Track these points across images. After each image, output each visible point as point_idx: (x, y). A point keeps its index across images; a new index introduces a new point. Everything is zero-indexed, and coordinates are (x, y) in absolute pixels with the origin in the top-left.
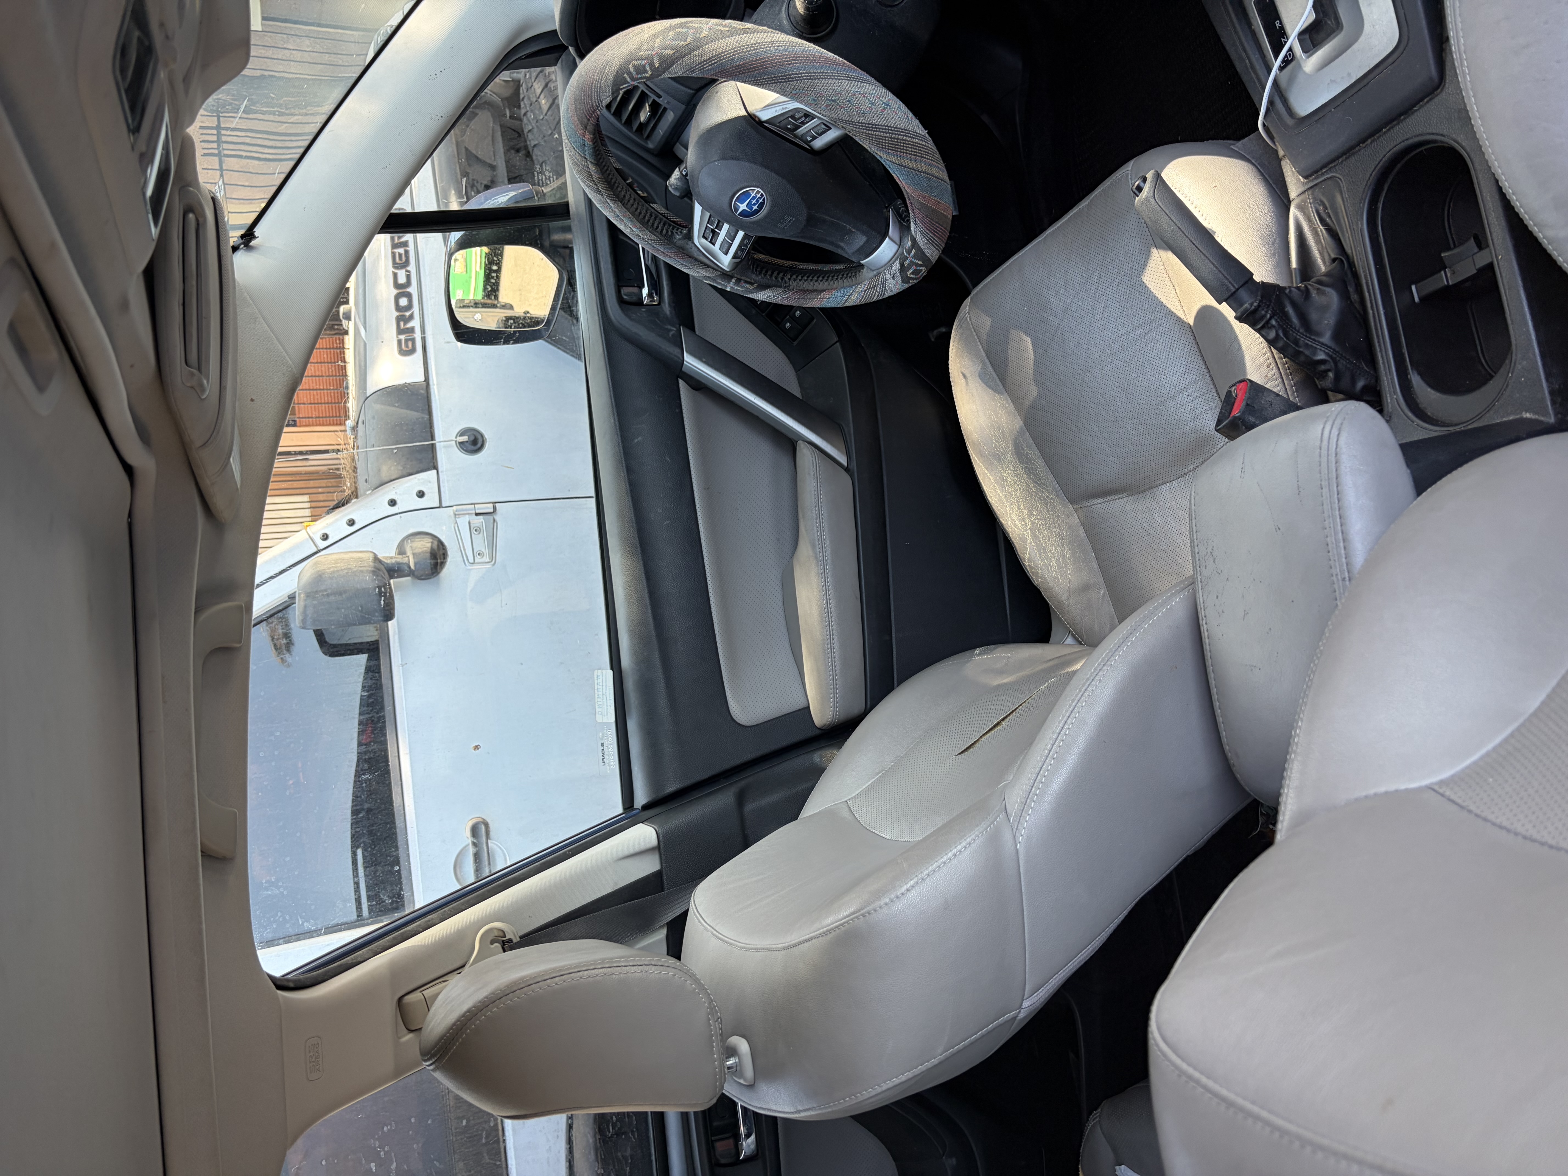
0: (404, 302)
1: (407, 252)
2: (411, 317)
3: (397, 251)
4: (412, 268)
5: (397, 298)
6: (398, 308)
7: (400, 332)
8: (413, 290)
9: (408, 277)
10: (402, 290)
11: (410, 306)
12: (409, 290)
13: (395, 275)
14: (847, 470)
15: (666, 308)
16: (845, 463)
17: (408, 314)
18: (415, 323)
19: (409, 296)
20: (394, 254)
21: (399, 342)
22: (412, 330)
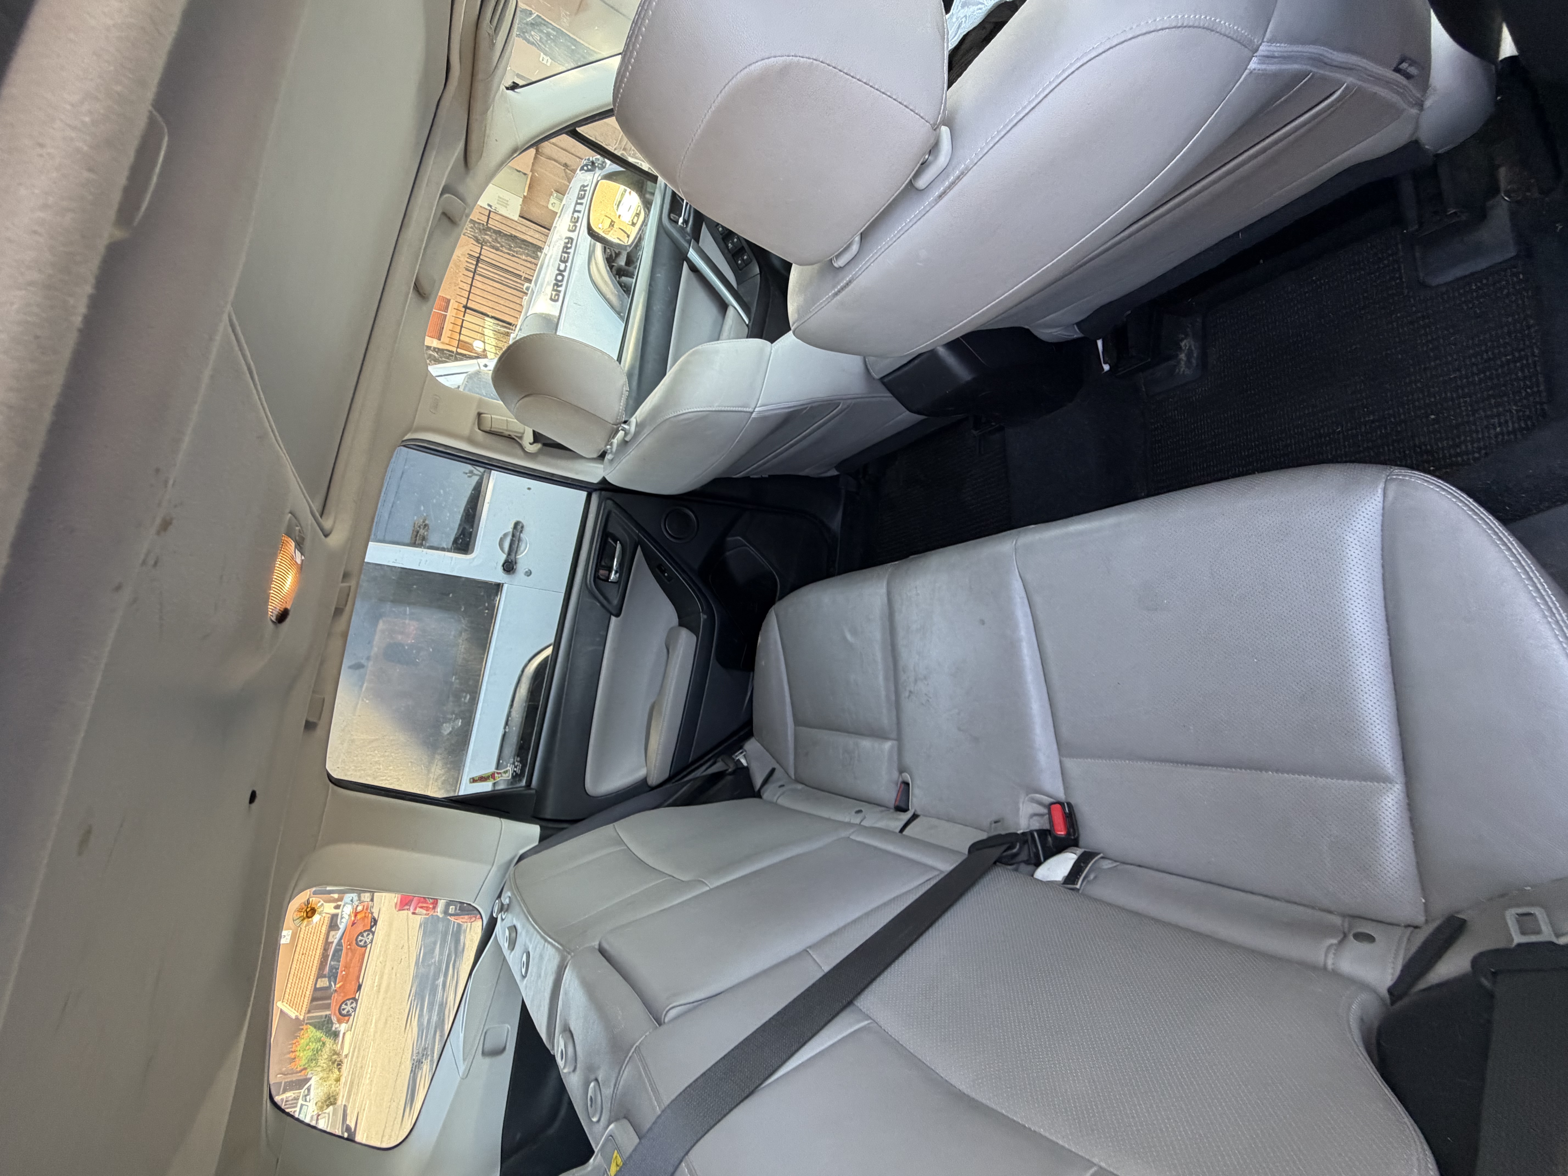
0: (560, 278)
1: (568, 257)
2: (561, 286)
3: (564, 255)
4: (569, 264)
5: (557, 275)
6: (556, 279)
7: (554, 290)
8: (566, 274)
9: (566, 266)
10: (561, 272)
11: (562, 281)
12: (564, 273)
13: (559, 265)
14: (747, 325)
15: (689, 229)
16: (747, 323)
17: (560, 284)
18: (562, 289)
19: (563, 276)
20: (561, 256)
21: (552, 294)
22: (560, 291)
